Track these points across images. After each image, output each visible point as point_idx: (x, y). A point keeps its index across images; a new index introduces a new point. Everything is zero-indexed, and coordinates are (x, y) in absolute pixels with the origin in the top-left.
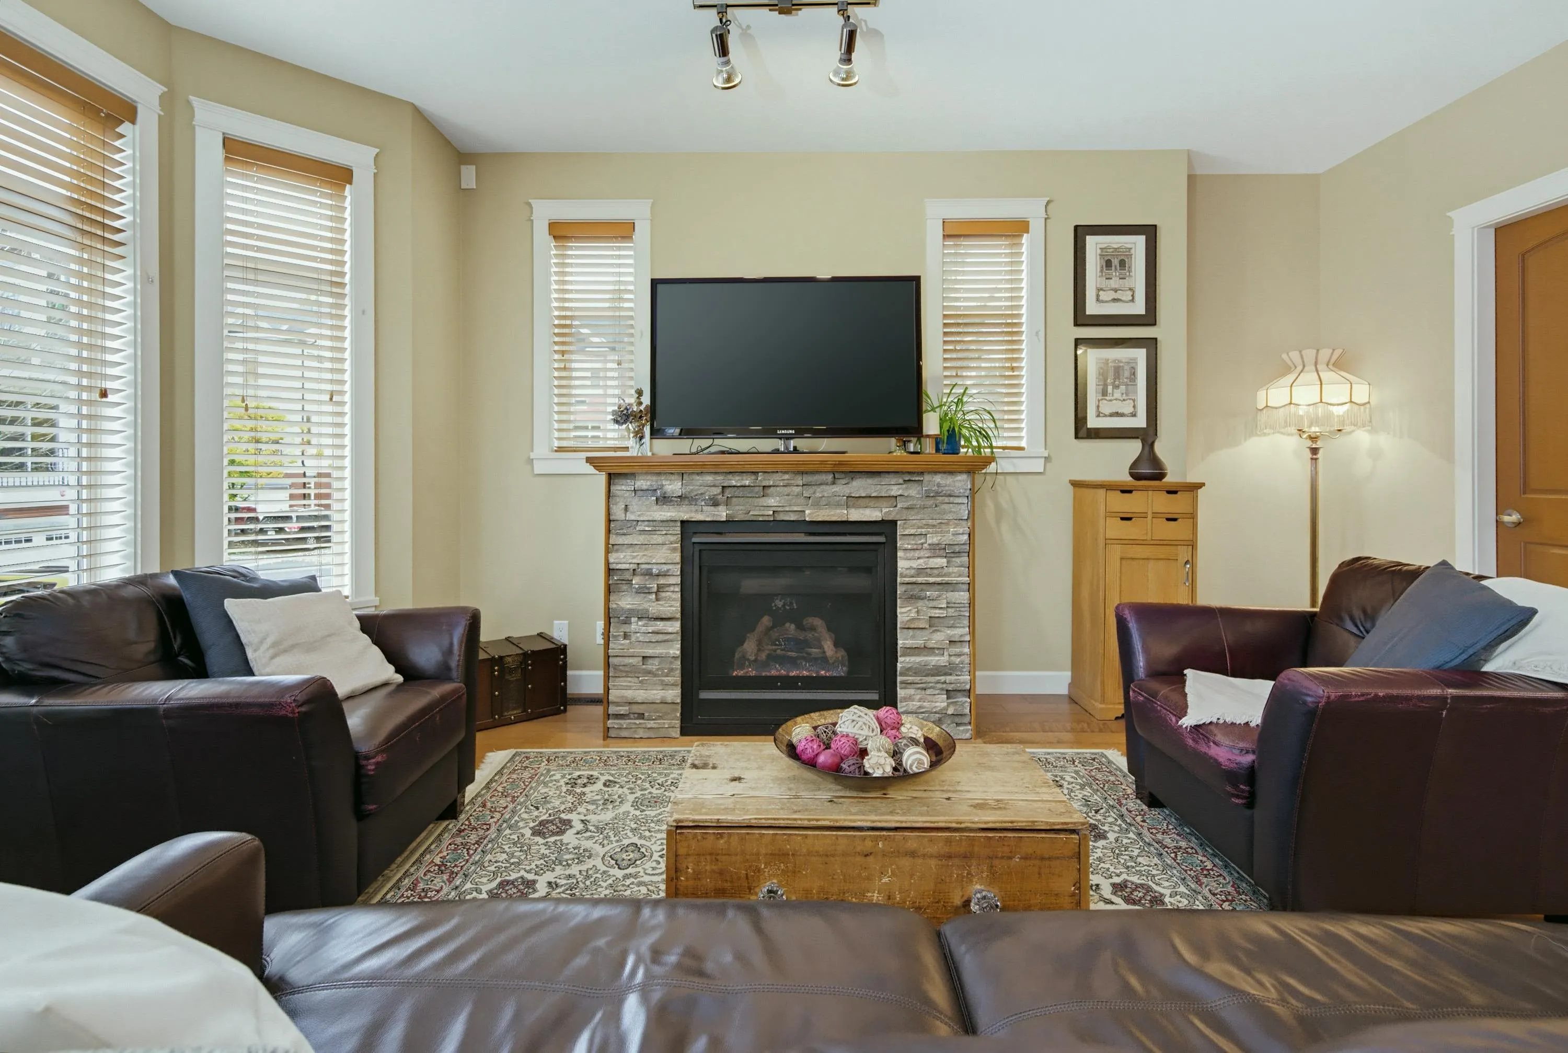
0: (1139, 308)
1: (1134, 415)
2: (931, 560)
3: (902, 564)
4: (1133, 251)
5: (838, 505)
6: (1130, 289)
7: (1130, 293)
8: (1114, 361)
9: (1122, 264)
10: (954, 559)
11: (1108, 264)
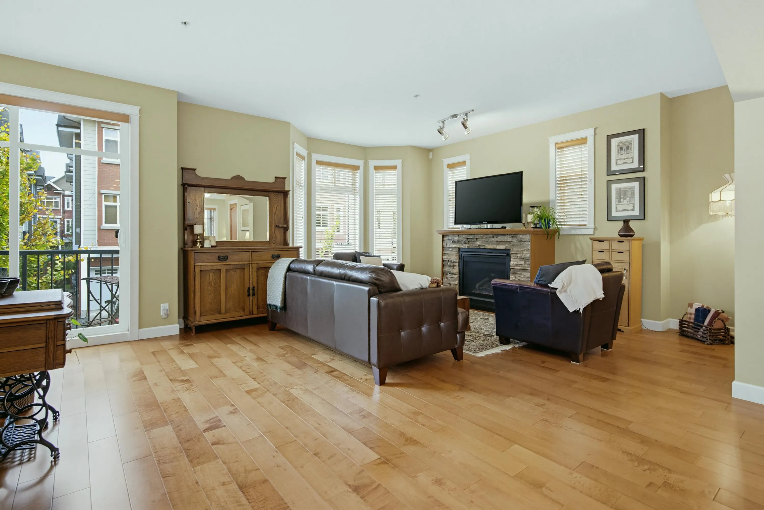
0: (636, 165)
1: (633, 210)
2: (519, 262)
3: (512, 263)
4: (632, 142)
5: (494, 244)
6: (631, 158)
7: (632, 159)
8: (624, 188)
9: (628, 148)
10: (527, 262)
11: (621, 149)
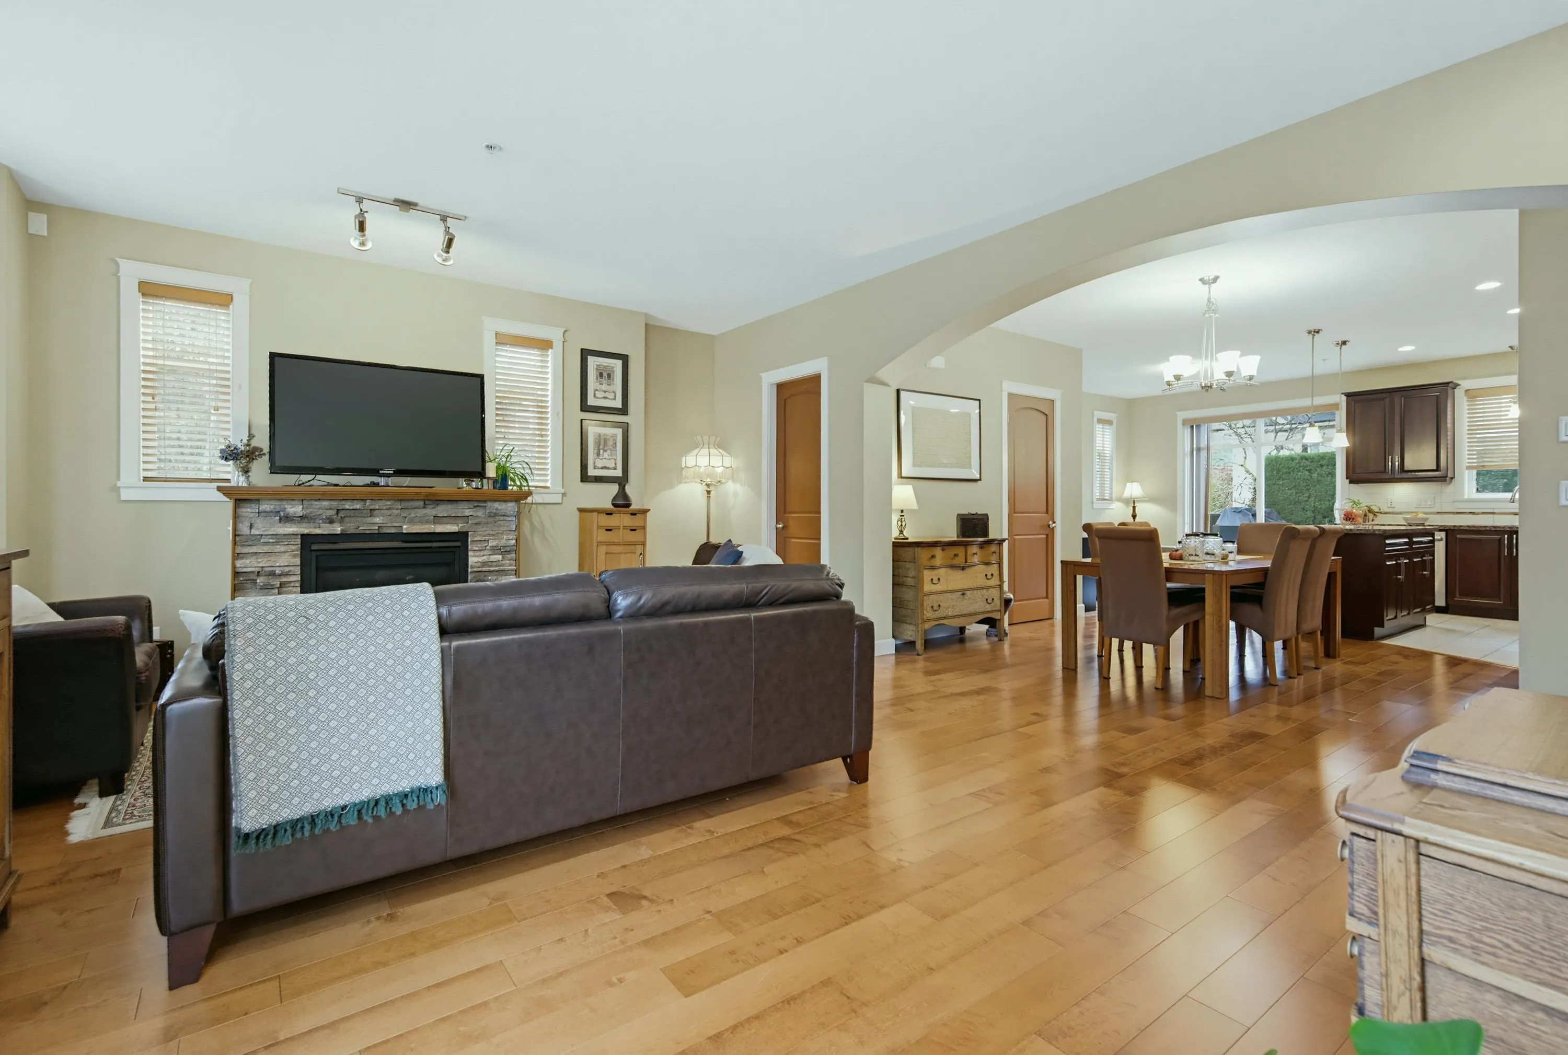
0: (618, 404)
1: (615, 469)
2: (492, 556)
3: (472, 560)
4: (615, 369)
5: (428, 522)
6: (614, 392)
7: (613, 394)
8: (604, 435)
9: (609, 376)
10: (506, 556)
11: (601, 375)
